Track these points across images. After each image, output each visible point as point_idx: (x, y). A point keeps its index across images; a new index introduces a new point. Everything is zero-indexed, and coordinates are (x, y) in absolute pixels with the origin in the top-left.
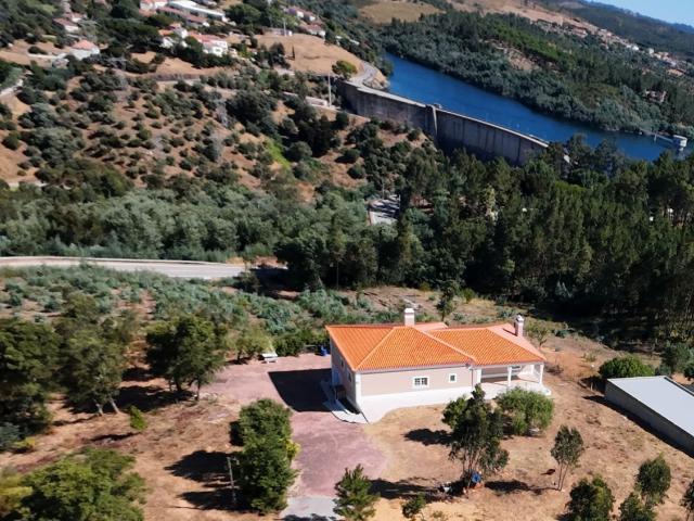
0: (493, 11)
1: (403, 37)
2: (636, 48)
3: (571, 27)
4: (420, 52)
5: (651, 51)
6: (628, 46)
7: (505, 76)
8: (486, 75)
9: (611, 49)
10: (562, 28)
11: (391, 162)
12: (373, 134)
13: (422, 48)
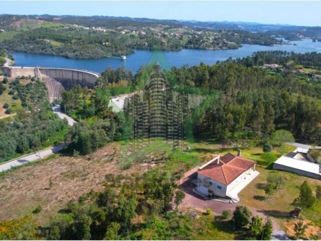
0: (34, 28)
1: (10, 45)
2: (88, 28)
3: (63, 27)
4: (19, 48)
5: (94, 28)
6: (85, 28)
7: (53, 50)
8: (46, 51)
9: (80, 31)
10: (60, 27)
11: (27, 91)
12: (18, 83)
13: (18, 47)
